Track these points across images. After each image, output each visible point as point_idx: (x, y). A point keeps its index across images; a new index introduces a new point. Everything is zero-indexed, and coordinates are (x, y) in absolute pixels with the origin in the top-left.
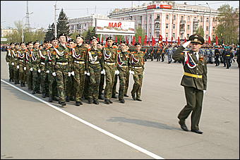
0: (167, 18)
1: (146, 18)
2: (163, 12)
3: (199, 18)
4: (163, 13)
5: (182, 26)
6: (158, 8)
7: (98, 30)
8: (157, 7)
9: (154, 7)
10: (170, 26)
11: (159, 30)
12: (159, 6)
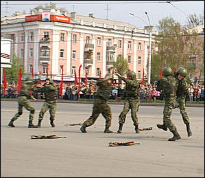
0: (62, 39)
1: (23, 38)
2: (54, 28)
3: (116, 42)
4: (56, 30)
5: (88, 54)
6: (47, 20)
8: (43, 17)
9: (39, 19)
10: (68, 53)
11: (48, 59)
12: (48, 17)
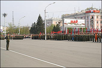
0: (97, 17)
1: (85, 18)
2: (95, 14)
6: (92, 12)
7: (65, 25)
9: (90, 12)
10: (99, 22)
11: (93, 24)
12: (93, 11)
